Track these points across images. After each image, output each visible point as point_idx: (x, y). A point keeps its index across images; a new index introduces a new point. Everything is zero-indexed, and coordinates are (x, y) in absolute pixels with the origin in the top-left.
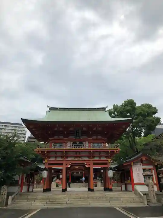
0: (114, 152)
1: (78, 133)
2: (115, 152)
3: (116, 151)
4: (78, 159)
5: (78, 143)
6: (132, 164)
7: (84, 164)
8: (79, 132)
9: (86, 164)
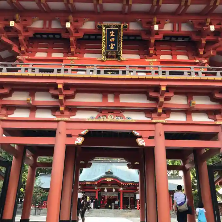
8: (115, 37)
9: (141, 137)
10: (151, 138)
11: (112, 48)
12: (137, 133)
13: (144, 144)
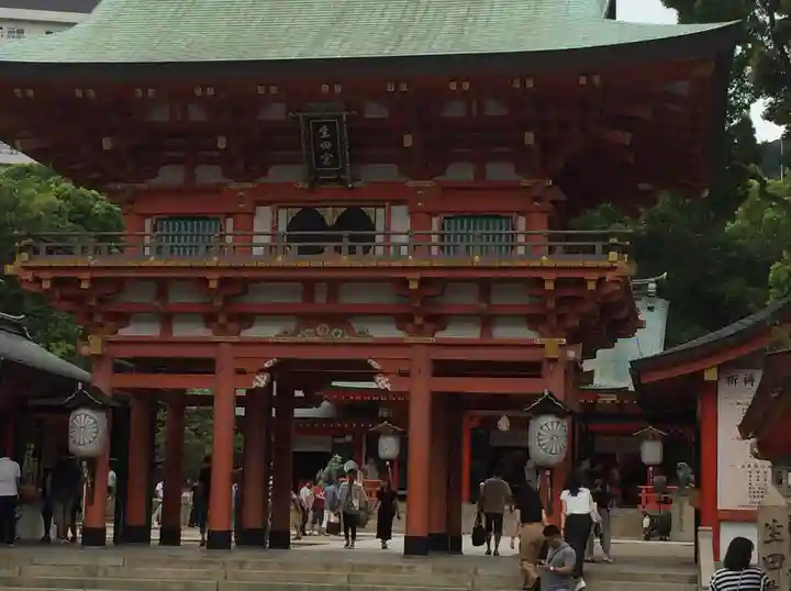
0: (582, 282)
1: (327, 145)
2: (591, 286)
3: (600, 281)
5: (330, 216)
6: (711, 375)
7: (365, 365)
8: (332, 139)
9: (381, 372)
10: (405, 374)
12: (376, 365)
13: (389, 387)
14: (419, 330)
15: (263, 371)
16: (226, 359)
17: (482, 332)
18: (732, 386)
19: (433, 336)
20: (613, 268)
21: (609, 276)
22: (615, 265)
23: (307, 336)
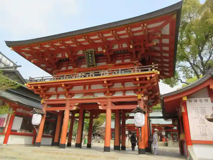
0: (146, 79)
2: (148, 79)
3: (151, 78)
4: (88, 97)
7: (97, 104)
8: (91, 56)
9: (100, 105)
10: (105, 105)
11: (91, 62)
12: (99, 104)
13: (101, 109)
14: (108, 95)
15: (75, 106)
16: (68, 104)
17: (123, 94)
18: (191, 103)
19: (112, 96)
20: (153, 73)
21: (153, 75)
22: (154, 72)
23: (85, 97)
